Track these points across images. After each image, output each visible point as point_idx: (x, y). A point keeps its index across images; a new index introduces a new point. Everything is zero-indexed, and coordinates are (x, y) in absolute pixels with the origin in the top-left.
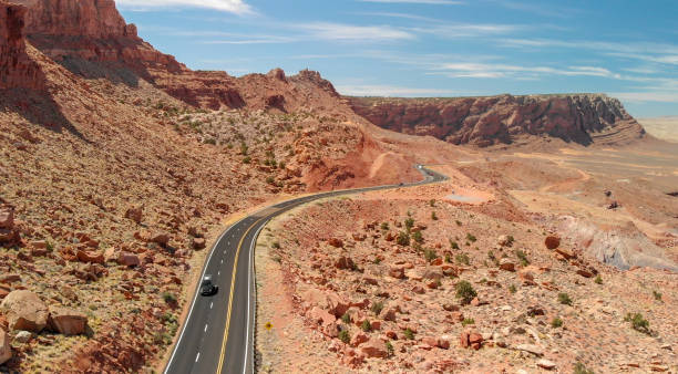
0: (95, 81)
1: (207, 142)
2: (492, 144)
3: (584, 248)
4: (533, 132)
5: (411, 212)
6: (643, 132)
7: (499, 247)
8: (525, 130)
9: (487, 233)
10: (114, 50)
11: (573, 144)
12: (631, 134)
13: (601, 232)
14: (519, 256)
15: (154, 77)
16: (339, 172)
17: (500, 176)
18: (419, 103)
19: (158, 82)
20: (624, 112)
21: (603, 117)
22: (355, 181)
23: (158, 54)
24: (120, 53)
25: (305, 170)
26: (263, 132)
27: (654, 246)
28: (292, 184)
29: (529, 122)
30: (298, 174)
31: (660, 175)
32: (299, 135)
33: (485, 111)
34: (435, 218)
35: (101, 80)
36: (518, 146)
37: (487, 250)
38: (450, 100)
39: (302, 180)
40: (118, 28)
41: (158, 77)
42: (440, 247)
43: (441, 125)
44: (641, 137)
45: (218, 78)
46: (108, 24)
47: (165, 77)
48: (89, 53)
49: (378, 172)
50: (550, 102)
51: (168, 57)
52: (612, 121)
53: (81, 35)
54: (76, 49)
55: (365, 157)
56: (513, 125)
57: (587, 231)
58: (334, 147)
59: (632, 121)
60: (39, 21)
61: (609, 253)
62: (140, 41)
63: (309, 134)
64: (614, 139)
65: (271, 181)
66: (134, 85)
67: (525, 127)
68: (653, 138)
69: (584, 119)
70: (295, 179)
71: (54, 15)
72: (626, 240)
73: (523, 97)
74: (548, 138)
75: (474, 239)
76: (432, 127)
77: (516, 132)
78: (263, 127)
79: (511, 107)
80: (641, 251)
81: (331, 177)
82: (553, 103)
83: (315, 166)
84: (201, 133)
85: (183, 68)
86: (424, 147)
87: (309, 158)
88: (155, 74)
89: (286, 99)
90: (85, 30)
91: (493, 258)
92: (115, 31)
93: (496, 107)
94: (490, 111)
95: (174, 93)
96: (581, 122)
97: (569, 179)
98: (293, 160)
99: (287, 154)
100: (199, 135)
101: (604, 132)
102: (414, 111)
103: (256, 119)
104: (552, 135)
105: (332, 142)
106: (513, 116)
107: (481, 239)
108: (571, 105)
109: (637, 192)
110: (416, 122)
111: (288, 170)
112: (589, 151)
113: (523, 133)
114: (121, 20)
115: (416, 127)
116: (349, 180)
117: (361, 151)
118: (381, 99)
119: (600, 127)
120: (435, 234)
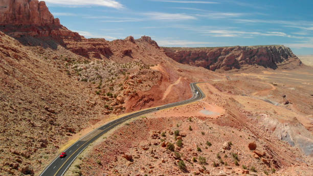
0: (34, 47)
1: (82, 80)
2: (231, 69)
3: (272, 132)
4: (250, 63)
5: (179, 124)
6: (301, 63)
7: (223, 150)
8: (246, 62)
9: (218, 140)
10: (47, 32)
11: (268, 69)
12: (295, 64)
13: (280, 123)
14: (234, 156)
15: (67, 44)
16: (146, 99)
17: (233, 88)
18: (197, 50)
19: (68, 46)
20: (292, 53)
21: (282, 56)
22: (154, 102)
23: (70, 32)
24: (50, 33)
25: (127, 99)
26: (112, 74)
27: (306, 131)
28: (118, 108)
29: (248, 58)
30: (122, 102)
31: (308, 84)
32: (128, 78)
33: (228, 54)
34: (191, 129)
35: (38, 47)
36: (243, 70)
37: (216, 152)
38: (212, 48)
39: (124, 105)
40: (50, 20)
41: (69, 43)
42: (191, 151)
43: (207, 60)
44: (300, 65)
45: (100, 43)
46: (45, 18)
47: (72, 44)
48: (34, 33)
49: (167, 96)
50: (258, 49)
51: (75, 33)
52: (287, 58)
53: (31, 25)
54: (27, 32)
55: (162, 87)
56: (240, 61)
57: (273, 123)
58: (145, 84)
59: (295, 58)
60: (10, 19)
61: (284, 134)
62: (61, 26)
63: (132, 78)
64: (288, 66)
65: (107, 107)
66: (55, 48)
67: (246, 61)
68: (305, 66)
69: (274, 57)
70: (120, 105)
71: (17, 15)
72: (293, 128)
73: (246, 47)
74: (257, 66)
75: (210, 145)
76: (203, 61)
77: (242, 63)
78: (113, 71)
79: (240, 52)
80: (300, 134)
81: (141, 102)
82: (259, 50)
83: (132, 97)
84: (81, 75)
85: (82, 38)
86: (198, 73)
87: (129, 92)
88: (67, 42)
89: (133, 51)
90: (33, 22)
91: (219, 157)
92: (49, 22)
93: (233, 52)
94: (230, 54)
95: (76, 51)
96: (272, 58)
97: (266, 89)
98: (122, 92)
99: (120, 89)
100: (79, 77)
101: (283, 63)
102: (195, 54)
103: (110, 67)
104: (259, 64)
105: (145, 81)
106: (241, 56)
107: (214, 144)
108: (268, 51)
109: (298, 95)
110: (196, 59)
111: (117, 100)
112: (276, 72)
113: (245, 64)
114: (51, 16)
115: (196, 61)
116: (151, 102)
117: (160, 84)
118: (180, 48)
119: (281, 61)
120: (189, 140)
